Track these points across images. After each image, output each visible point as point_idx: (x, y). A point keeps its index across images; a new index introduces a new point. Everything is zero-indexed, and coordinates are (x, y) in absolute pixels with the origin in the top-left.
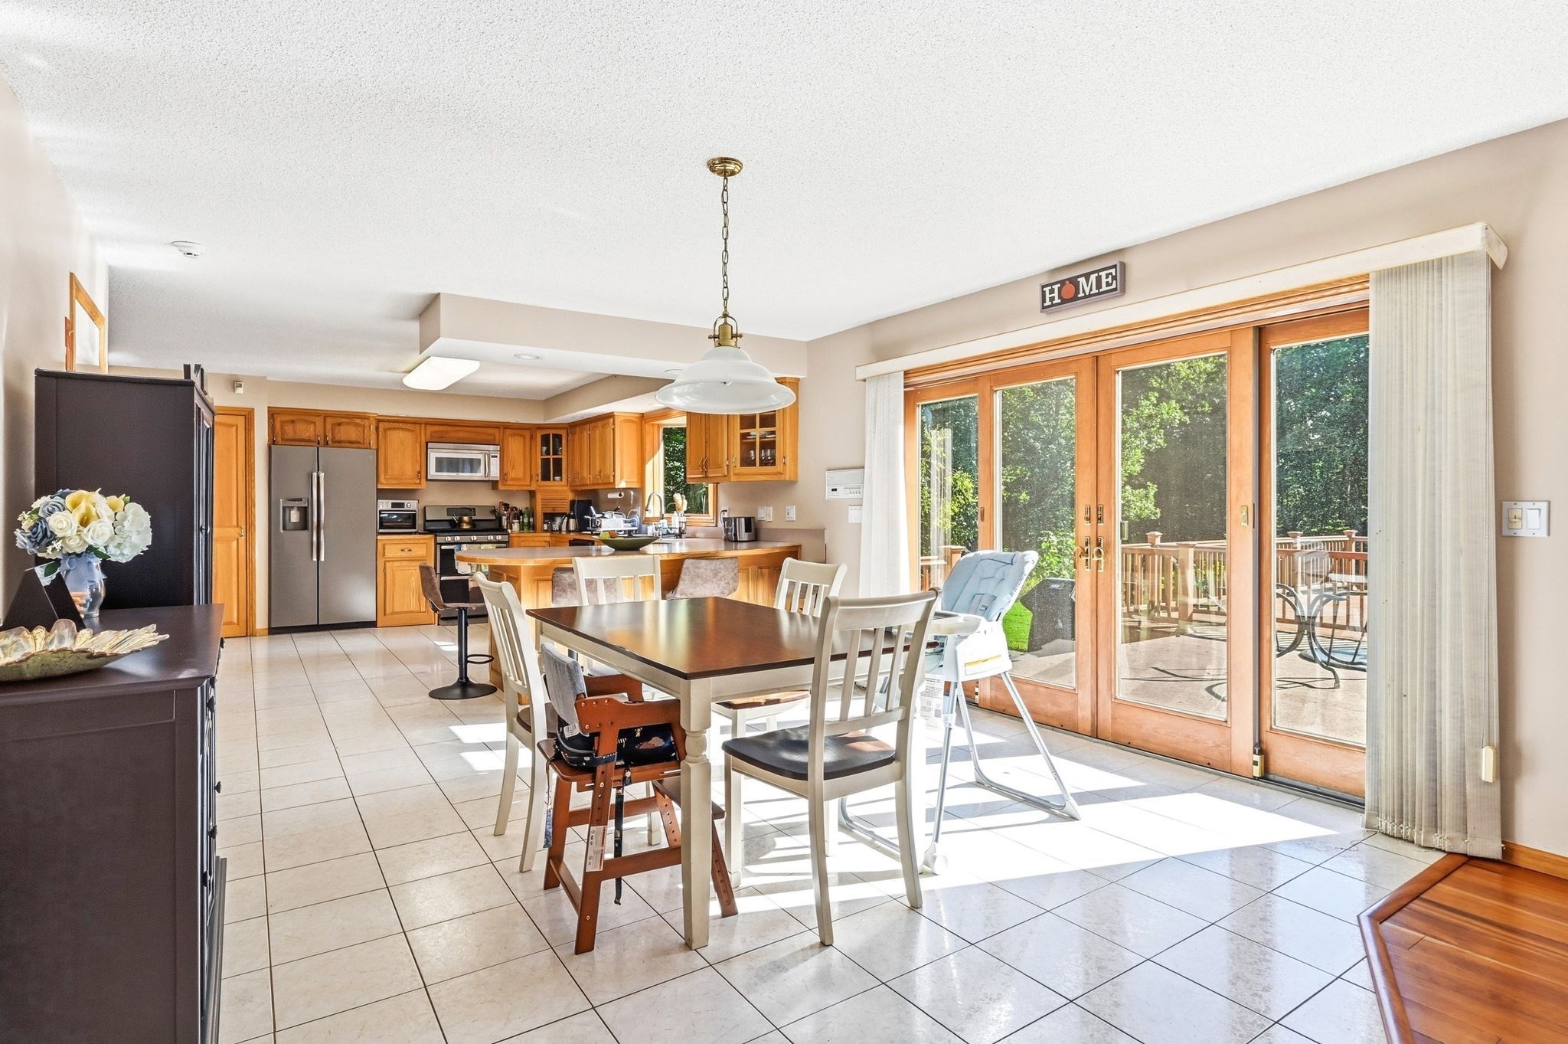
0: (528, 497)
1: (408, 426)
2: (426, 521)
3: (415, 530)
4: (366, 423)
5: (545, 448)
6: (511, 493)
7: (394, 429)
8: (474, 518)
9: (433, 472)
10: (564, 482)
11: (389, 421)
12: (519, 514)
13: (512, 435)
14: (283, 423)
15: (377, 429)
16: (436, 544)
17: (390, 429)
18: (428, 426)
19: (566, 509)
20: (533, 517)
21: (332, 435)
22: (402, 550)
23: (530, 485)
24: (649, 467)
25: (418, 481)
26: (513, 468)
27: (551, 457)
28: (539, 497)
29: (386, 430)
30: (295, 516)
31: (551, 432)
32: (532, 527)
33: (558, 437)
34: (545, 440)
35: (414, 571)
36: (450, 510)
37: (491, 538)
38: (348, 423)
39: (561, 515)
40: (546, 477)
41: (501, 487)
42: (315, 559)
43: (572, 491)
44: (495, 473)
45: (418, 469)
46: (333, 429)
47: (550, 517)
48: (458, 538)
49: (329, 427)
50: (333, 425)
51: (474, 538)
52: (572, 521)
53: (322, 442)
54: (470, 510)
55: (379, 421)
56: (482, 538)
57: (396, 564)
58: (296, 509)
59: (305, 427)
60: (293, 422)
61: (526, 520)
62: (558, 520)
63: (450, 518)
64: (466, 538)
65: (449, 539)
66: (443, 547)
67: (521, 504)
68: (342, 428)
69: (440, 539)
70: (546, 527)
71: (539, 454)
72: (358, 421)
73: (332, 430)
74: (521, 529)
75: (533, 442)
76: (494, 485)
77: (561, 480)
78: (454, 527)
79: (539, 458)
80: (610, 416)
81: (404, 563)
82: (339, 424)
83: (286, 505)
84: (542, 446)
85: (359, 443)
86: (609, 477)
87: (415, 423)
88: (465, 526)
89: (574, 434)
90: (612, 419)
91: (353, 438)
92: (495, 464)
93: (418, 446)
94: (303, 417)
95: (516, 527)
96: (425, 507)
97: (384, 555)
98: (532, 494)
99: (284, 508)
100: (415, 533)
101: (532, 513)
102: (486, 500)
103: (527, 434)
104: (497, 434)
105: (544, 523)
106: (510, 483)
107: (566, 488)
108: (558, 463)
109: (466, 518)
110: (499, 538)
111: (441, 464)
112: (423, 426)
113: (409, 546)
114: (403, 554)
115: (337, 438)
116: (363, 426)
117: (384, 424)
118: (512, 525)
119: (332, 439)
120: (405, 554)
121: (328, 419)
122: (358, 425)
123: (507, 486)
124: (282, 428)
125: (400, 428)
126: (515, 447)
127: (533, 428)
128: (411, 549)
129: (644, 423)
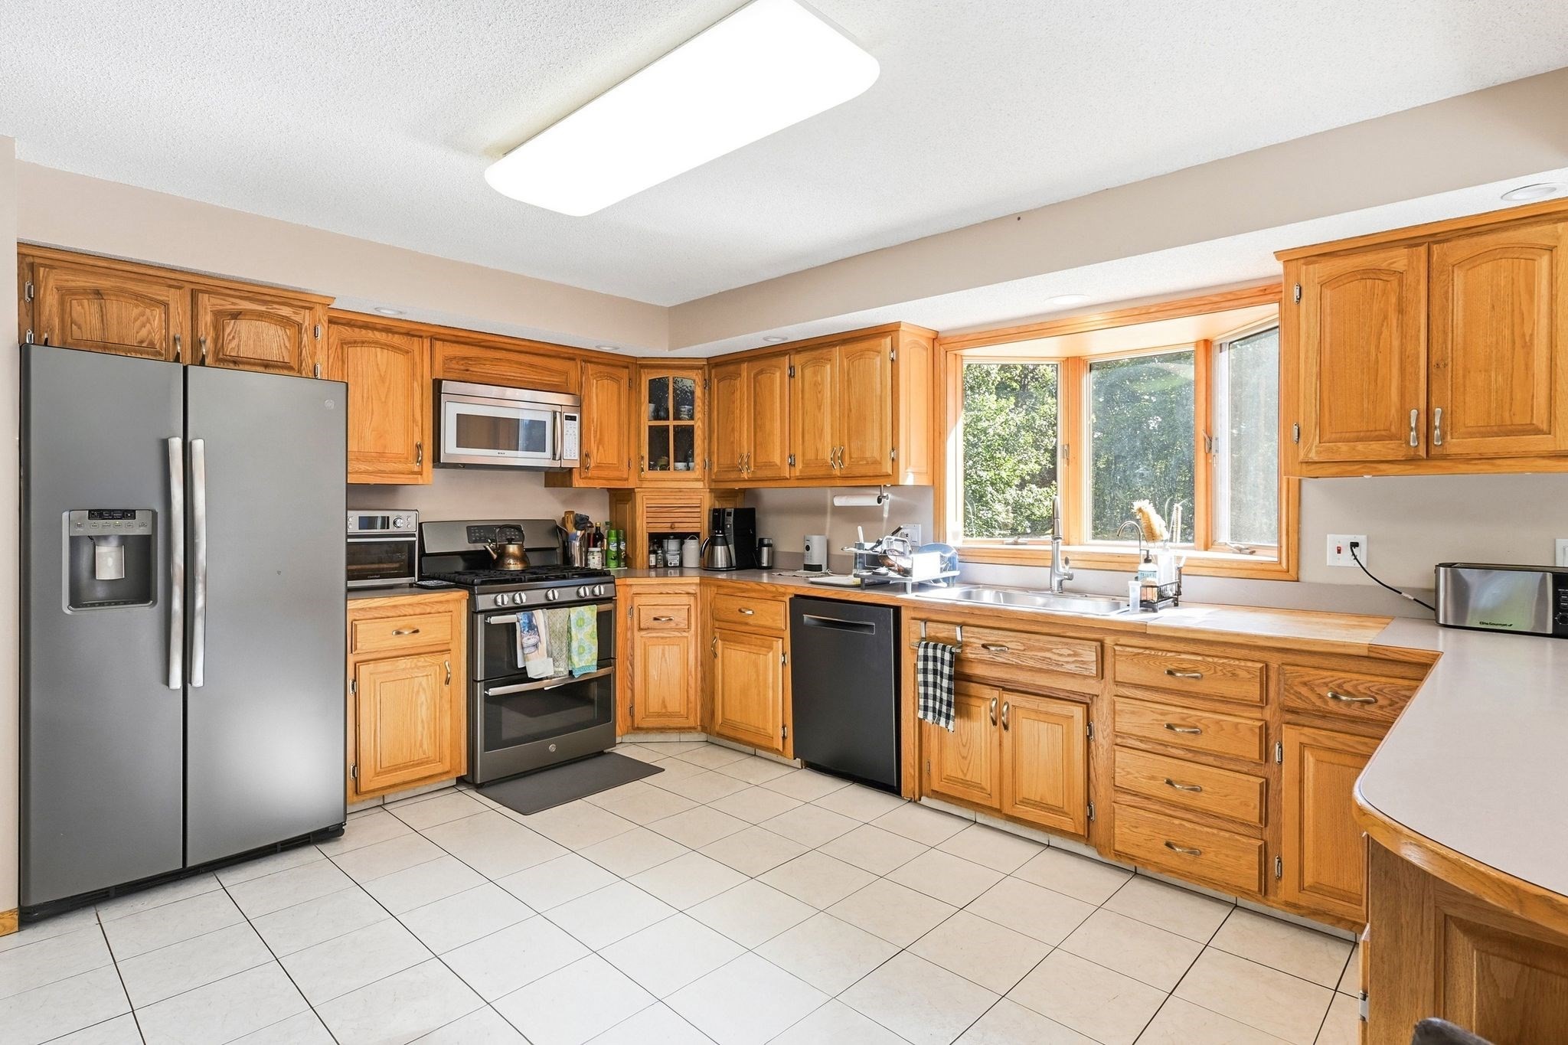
0: (607, 498)
1: (397, 340)
2: (423, 555)
3: (407, 580)
4: (305, 318)
5: (655, 407)
6: (591, 494)
7: (364, 343)
8: (525, 545)
9: (450, 448)
10: (696, 473)
11: (350, 323)
13: (600, 376)
14: (66, 294)
15: (331, 334)
16: (473, 612)
17: (354, 343)
18: (438, 344)
19: (701, 523)
20: (625, 540)
21: (216, 340)
22: (398, 633)
23: (627, 479)
24: (951, 444)
25: (416, 467)
26: (600, 442)
27: (671, 423)
28: (641, 502)
29: (343, 343)
30: (110, 564)
31: (669, 375)
32: (628, 560)
33: (684, 387)
34: (657, 390)
35: (424, 681)
36: (476, 531)
37: (585, 591)
38: (260, 316)
40: (658, 461)
41: (578, 482)
42: (176, 681)
43: (712, 490)
44: (570, 454)
45: (417, 440)
46: (218, 328)
47: (660, 541)
48: (511, 598)
49: (206, 319)
50: (218, 315)
51: (549, 594)
53: (187, 358)
54: (513, 530)
55: (332, 320)
56: (569, 594)
57: (384, 667)
58: (114, 542)
59: (136, 311)
60: (98, 293)
61: (613, 548)
62: (672, 545)
63: (476, 547)
66: (495, 620)
67: (598, 516)
68: (243, 324)
69: (483, 603)
70: (653, 560)
71: (644, 416)
72: (286, 311)
73: (215, 328)
75: (635, 396)
76: (563, 476)
77: (690, 467)
79: (646, 425)
80: (886, 330)
81: (403, 663)
82: (236, 315)
83: (80, 532)
84: (652, 401)
85: (286, 366)
87: (408, 334)
88: (514, 566)
89: (731, 376)
90: (886, 341)
91: (274, 354)
92: (571, 430)
93: (416, 386)
94: (131, 286)
96: (421, 525)
97: (356, 645)
98: (620, 497)
99: (74, 541)
100: (416, 587)
101: (623, 533)
103: (624, 375)
104: (574, 374)
105: (650, 552)
106: (590, 473)
107: (700, 485)
108: (685, 436)
109: (513, 549)
110: (599, 590)
111: (473, 430)
112: (427, 343)
113: (415, 622)
114: (400, 641)
115: (231, 349)
116: (300, 325)
117: (340, 327)
118: (590, 557)
119: (216, 353)
120: (407, 641)
121: (204, 299)
122: (285, 322)
123: (585, 478)
124: (62, 303)
125: (376, 343)
126: (602, 395)
127: (633, 365)
128: (417, 627)
129: (943, 353)
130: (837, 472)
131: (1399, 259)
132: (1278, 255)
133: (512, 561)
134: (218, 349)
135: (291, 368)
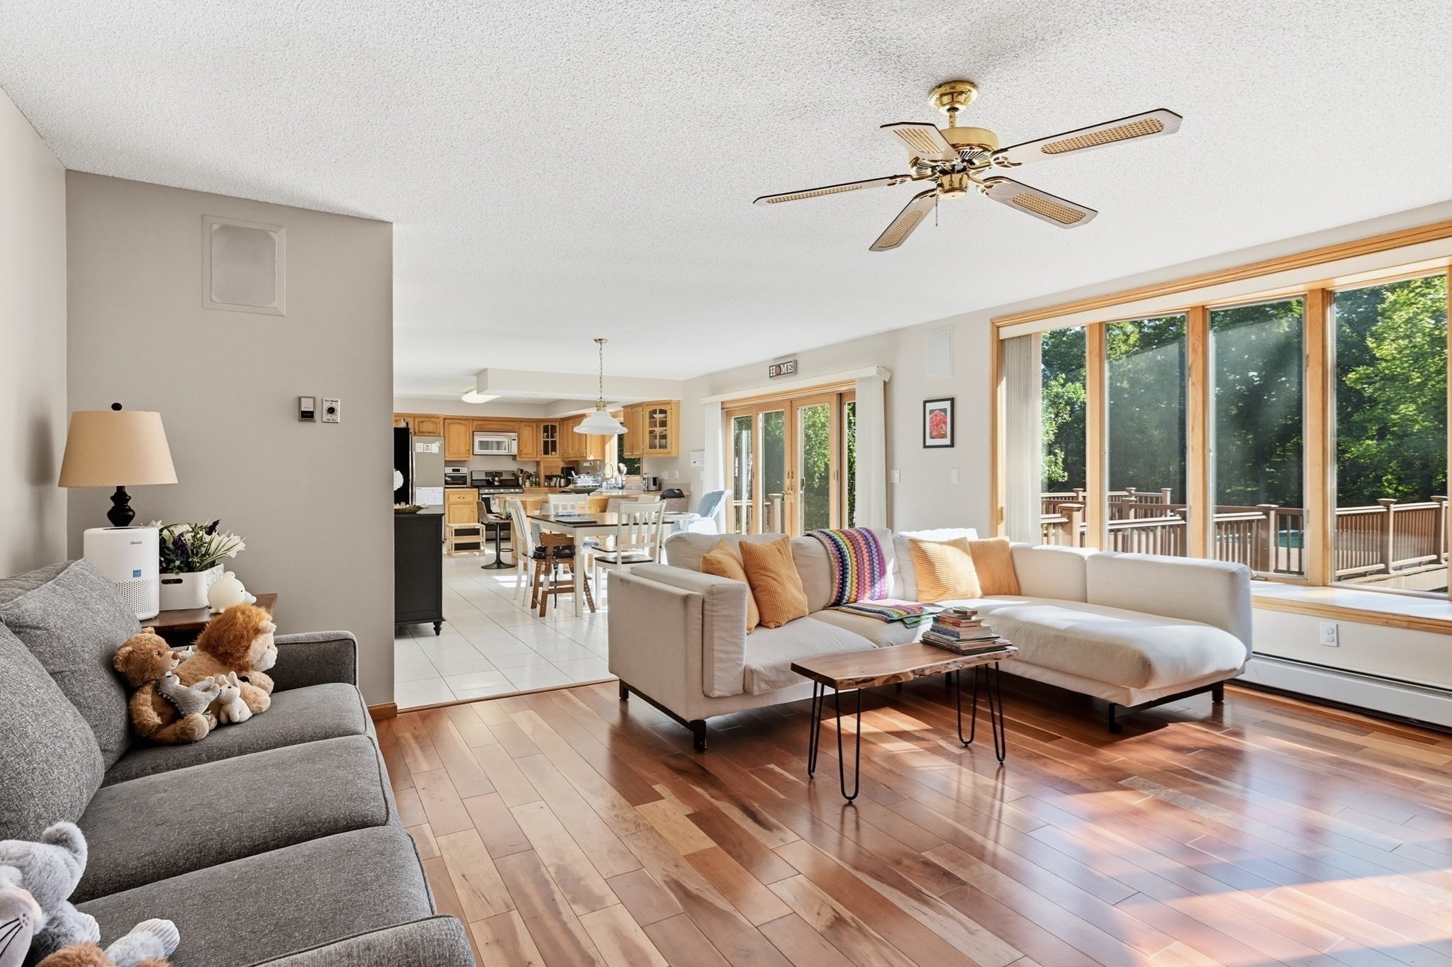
0: (535, 463)
1: (462, 422)
2: (472, 480)
3: (465, 486)
4: (438, 421)
5: (546, 434)
6: (525, 462)
7: (454, 423)
8: (502, 478)
9: (477, 450)
10: (558, 456)
11: (450, 419)
12: (529, 476)
13: (525, 426)
15: (444, 423)
16: (479, 494)
17: (452, 424)
18: (474, 421)
19: (559, 473)
20: (538, 477)
22: (459, 498)
23: (536, 457)
24: (607, 447)
25: (468, 455)
26: (526, 446)
27: (550, 440)
28: (542, 465)
29: (449, 424)
31: (549, 424)
32: (538, 484)
33: (553, 427)
34: (546, 429)
35: (466, 511)
36: (487, 474)
37: (512, 490)
38: (427, 421)
39: (556, 476)
40: (546, 452)
41: (518, 459)
43: (562, 461)
44: (514, 451)
45: (468, 448)
46: (419, 425)
47: (549, 478)
48: (492, 491)
49: (417, 423)
50: (419, 422)
51: (502, 490)
52: (562, 479)
53: (413, 433)
54: (499, 474)
55: (445, 419)
56: (507, 491)
57: (455, 506)
61: (534, 480)
62: (554, 479)
63: (487, 478)
64: (498, 491)
65: (487, 491)
66: (484, 496)
67: (531, 469)
68: (424, 424)
69: (482, 491)
70: (546, 484)
71: (542, 437)
72: (433, 419)
74: (531, 485)
75: (538, 431)
76: (514, 457)
77: (556, 454)
78: (489, 484)
79: (542, 440)
81: (460, 506)
82: (422, 422)
84: (544, 432)
86: (583, 452)
87: (466, 420)
88: (496, 484)
89: (563, 425)
91: (430, 430)
92: (514, 444)
93: (468, 433)
94: (402, 418)
95: (528, 484)
96: (472, 472)
97: (448, 501)
98: (538, 463)
100: (466, 487)
101: (537, 475)
102: (508, 467)
103: (534, 425)
104: (516, 427)
105: (545, 481)
106: (523, 456)
107: (558, 459)
108: (554, 443)
109: (496, 479)
110: (517, 490)
111: (484, 445)
112: (471, 422)
113: (463, 496)
114: (459, 500)
115: (421, 430)
116: (436, 422)
117: (448, 420)
118: (526, 482)
120: (461, 500)
121: (416, 419)
122: (433, 422)
123: (521, 457)
125: (457, 423)
126: (527, 432)
127: (538, 421)
130: (579, 455)
132: (623, 407)
133: (496, 482)
134: (419, 430)
135: (434, 433)
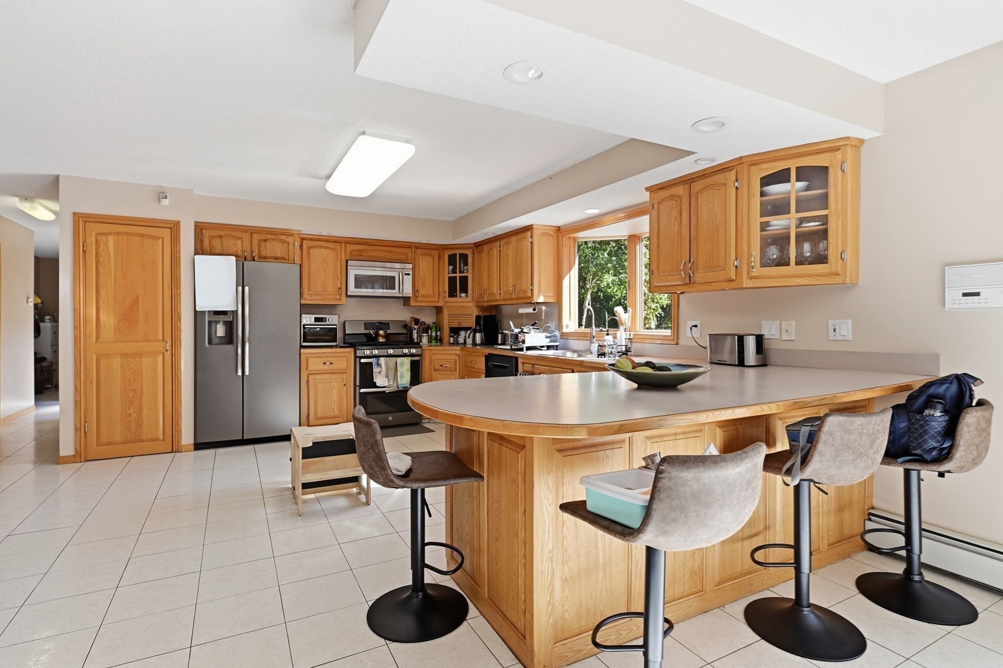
0: (434, 311)
1: (330, 245)
2: (345, 334)
3: (335, 344)
4: (291, 239)
5: (451, 267)
6: (420, 309)
7: (317, 247)
8: (389, 332)
9: (352, 290)
10: (470, 299)
11: (311, 240)
12: (426, 329)
13: (424, 255)
14: (211, 238)
15: (301, 246)
16: (356, 357)
17: (314, 247)
18: (348, 245)
19: (472, 323)
20: (440, 331)
21: (259, 250)
22: (324, 363)
23: (438, 302)
24: (565, 282)
25: (338, 297)
26: (424, 285)
27: (458, 275)
28: (446, 312)
29: (309, 248)
30: (220, 331)
31: (458, 252)
32: (439, 340)
33: (464, 258)
34: (452, 260)
35: (335, 384)
36: (368, 325)
37: (406, 351)
38: (274, 240)
39: (466, 329)
40: (452, 293)
41: (412, 303)
42: (240, 373)
43: (477, 307)
44: (408, 291)
45: (339, 286)
46: (259, 246)
47: (455, 331)
48: (376, 352)
49: (255, 242)
50: (259, 241)
51: (391, 351)
52: (478, 335)
53: (249, 257)
54: (384, 325)
55: (303, 239)
56: (398, 352)
57: (319, 377)
58: (221, 323)
59: (232, 242)
60: (220, 237)
61: (434, 334)
62: (463, 333)
63: (367, 332)
64: (383, 352)
65: (368, 352)
66: (363, 361)
67: (428, 319)
68: (268, 244)
69: (359, 353)
70: (452, 340)
71: (446, 272)
72: (283, 237)
73: (258, 245)
74: (430, 342)
75: (441, 263)
76: (406, 300)
77: (467, 296)
78: (370, 341)
79: (447, 276)
80: (529, 228)
81: (326, 376)
82: (265, 241)
83: (211, 319)
84: (449, 265)
85: (284, 259)
86: (526, 291)
87: (335, 242)
88: (381, 340)
89: (481, 252)
90: (529, 233)
91: (279, 255)
92: (408, 280)
93: (338, 263)
94: (230, 233)
95: (425, 340)
96: (345, 322)
97: (307, 368)
98: (439, 310)
99: (210, 322)
100: (336, 346)
101: (438, 327)
102: (398, 314)
103: (436, 253)
104: (410, 254)
105: (451, 336)
106: (419, 299)
107: (471, 304)
108: (464, 280)
109: (381, 332)
110: (413, 351)
111: (360, 282)
112: (343, 245)
113: (332, 360)
114: (325, 367)
115: (264, 254)
116: (288, 243)
117: (308, 241)
118: (422, 338)
119: (259, 255)
120: (327, 367)
121: (255, 235)
122: (284, 241)
123: (417, 301)
124: (210, 241)
125: (322, 247)
126: (425, 264)
127: (441, 248)
128: (332, 362)
129: (561, 237)
130: (514, 297)
131: (680, 190)
132: (647, 189)
133: (381, 338)
134: (259, 254)
135: (285, 259)
